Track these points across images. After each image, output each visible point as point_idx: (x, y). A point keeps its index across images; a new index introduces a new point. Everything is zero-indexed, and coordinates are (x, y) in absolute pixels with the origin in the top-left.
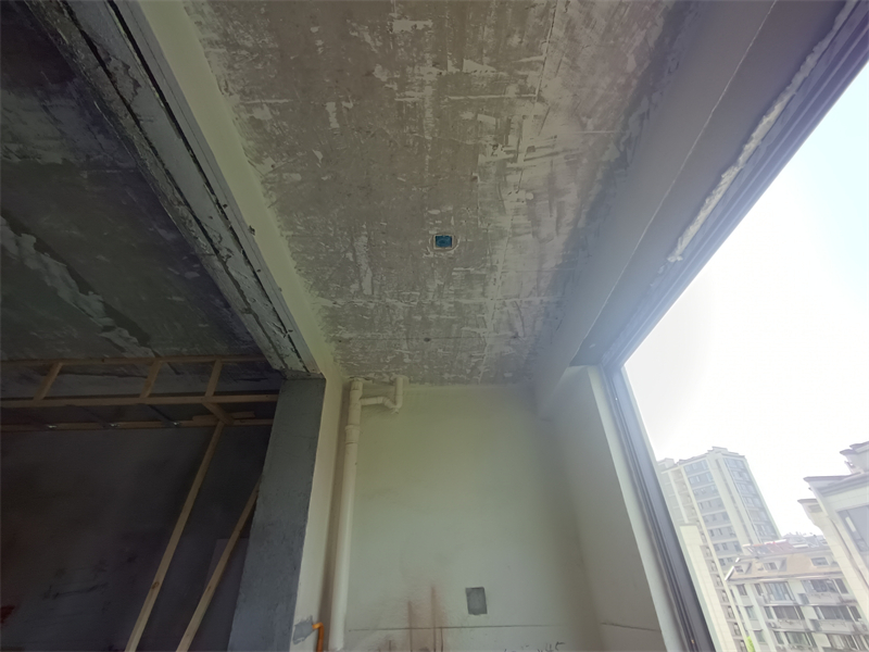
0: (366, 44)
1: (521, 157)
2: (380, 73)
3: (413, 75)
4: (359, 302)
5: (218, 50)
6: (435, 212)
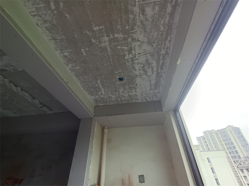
0: (88, 34)
1: (137, 56)
2: (93, 41)
3: (102, 40)
4: (102, 96)
5: (52, 41)
6: (117, 72)
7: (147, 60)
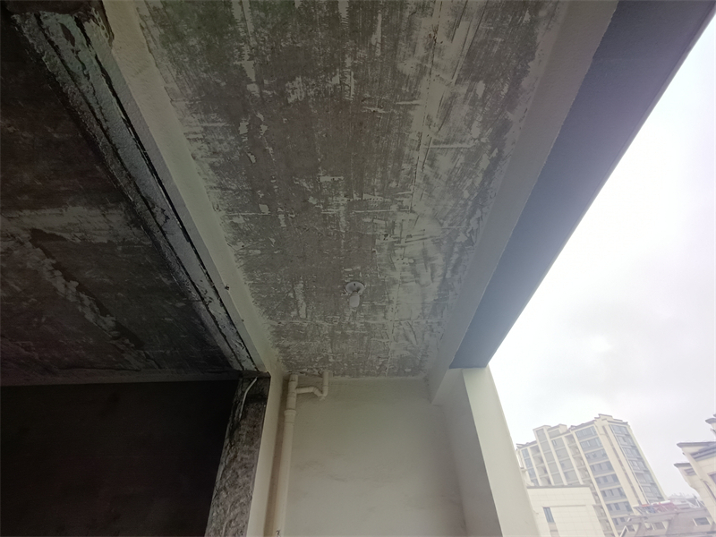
0: (303, 187)
1: (403, 241)
2: (312, 200)
3: (333, 201)
4: (297, 322)
5: (215, 190)
6: (349, 270)
7: (424, 252)
